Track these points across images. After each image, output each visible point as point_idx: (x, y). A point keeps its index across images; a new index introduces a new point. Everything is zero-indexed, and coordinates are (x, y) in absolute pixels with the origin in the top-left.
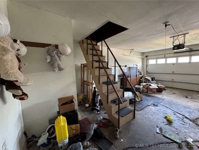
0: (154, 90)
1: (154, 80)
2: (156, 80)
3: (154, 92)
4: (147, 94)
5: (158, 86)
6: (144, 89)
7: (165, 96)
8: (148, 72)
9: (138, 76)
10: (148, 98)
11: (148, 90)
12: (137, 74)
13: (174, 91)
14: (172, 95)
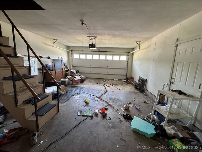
0: (78, 81)
1: (78, 73)
2: (79, 73)
3: (78, 83)
4: (73, 86)
5: (81, 78)
6: (70, 81)
7: (86, 85)
8: (74, 66)
9: (63, 70)
10: (73, 89)
11: (73, 82)
12: (63, 67)
13: (91, 81)
14: (90, 84)
